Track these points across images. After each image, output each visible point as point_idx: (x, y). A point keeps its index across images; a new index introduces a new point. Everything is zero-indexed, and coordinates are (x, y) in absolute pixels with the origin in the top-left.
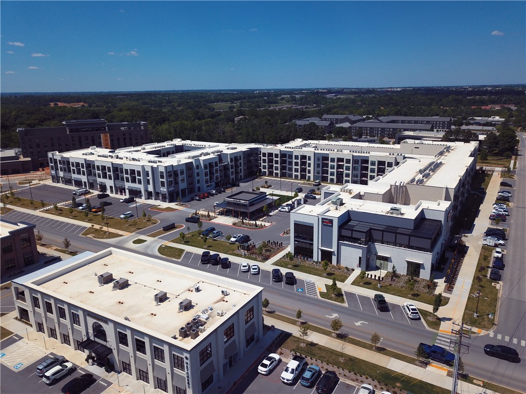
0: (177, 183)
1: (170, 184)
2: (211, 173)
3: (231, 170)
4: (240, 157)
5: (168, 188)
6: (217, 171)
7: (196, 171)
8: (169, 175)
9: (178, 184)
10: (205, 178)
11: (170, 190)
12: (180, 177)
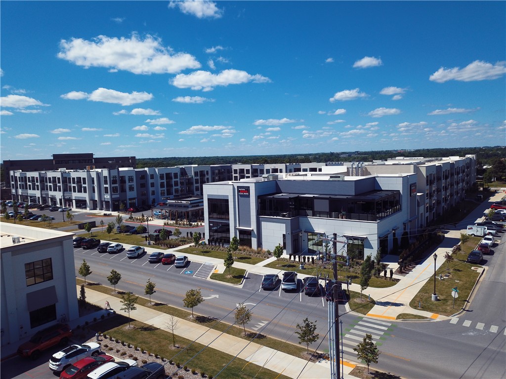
0: (123, 190)
1: (114, 190)
2: (169, 185)
3: (195, 185)
4: (207, 172)
5: (111, 195)
6: (176, 184)
7: (150, 181)
8: (113, 180)
9: (126, 192)
10: (160, 189)
11: (113, 196)
12: (128, 184)
